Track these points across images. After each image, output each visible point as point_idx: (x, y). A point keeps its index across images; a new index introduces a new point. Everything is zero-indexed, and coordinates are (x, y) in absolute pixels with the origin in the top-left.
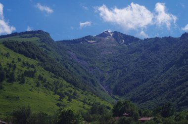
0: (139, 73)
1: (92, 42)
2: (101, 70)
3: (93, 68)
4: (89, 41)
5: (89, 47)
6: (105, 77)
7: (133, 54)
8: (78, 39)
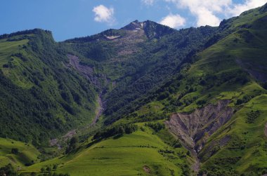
0: (143, 82)
1: (113, 37)
2: (108, 79)
3: (98, 76)
4: (108, 37)
5: (105, 46)
6: (108, 89)
7: (156, 54)
8: (95, 35)
